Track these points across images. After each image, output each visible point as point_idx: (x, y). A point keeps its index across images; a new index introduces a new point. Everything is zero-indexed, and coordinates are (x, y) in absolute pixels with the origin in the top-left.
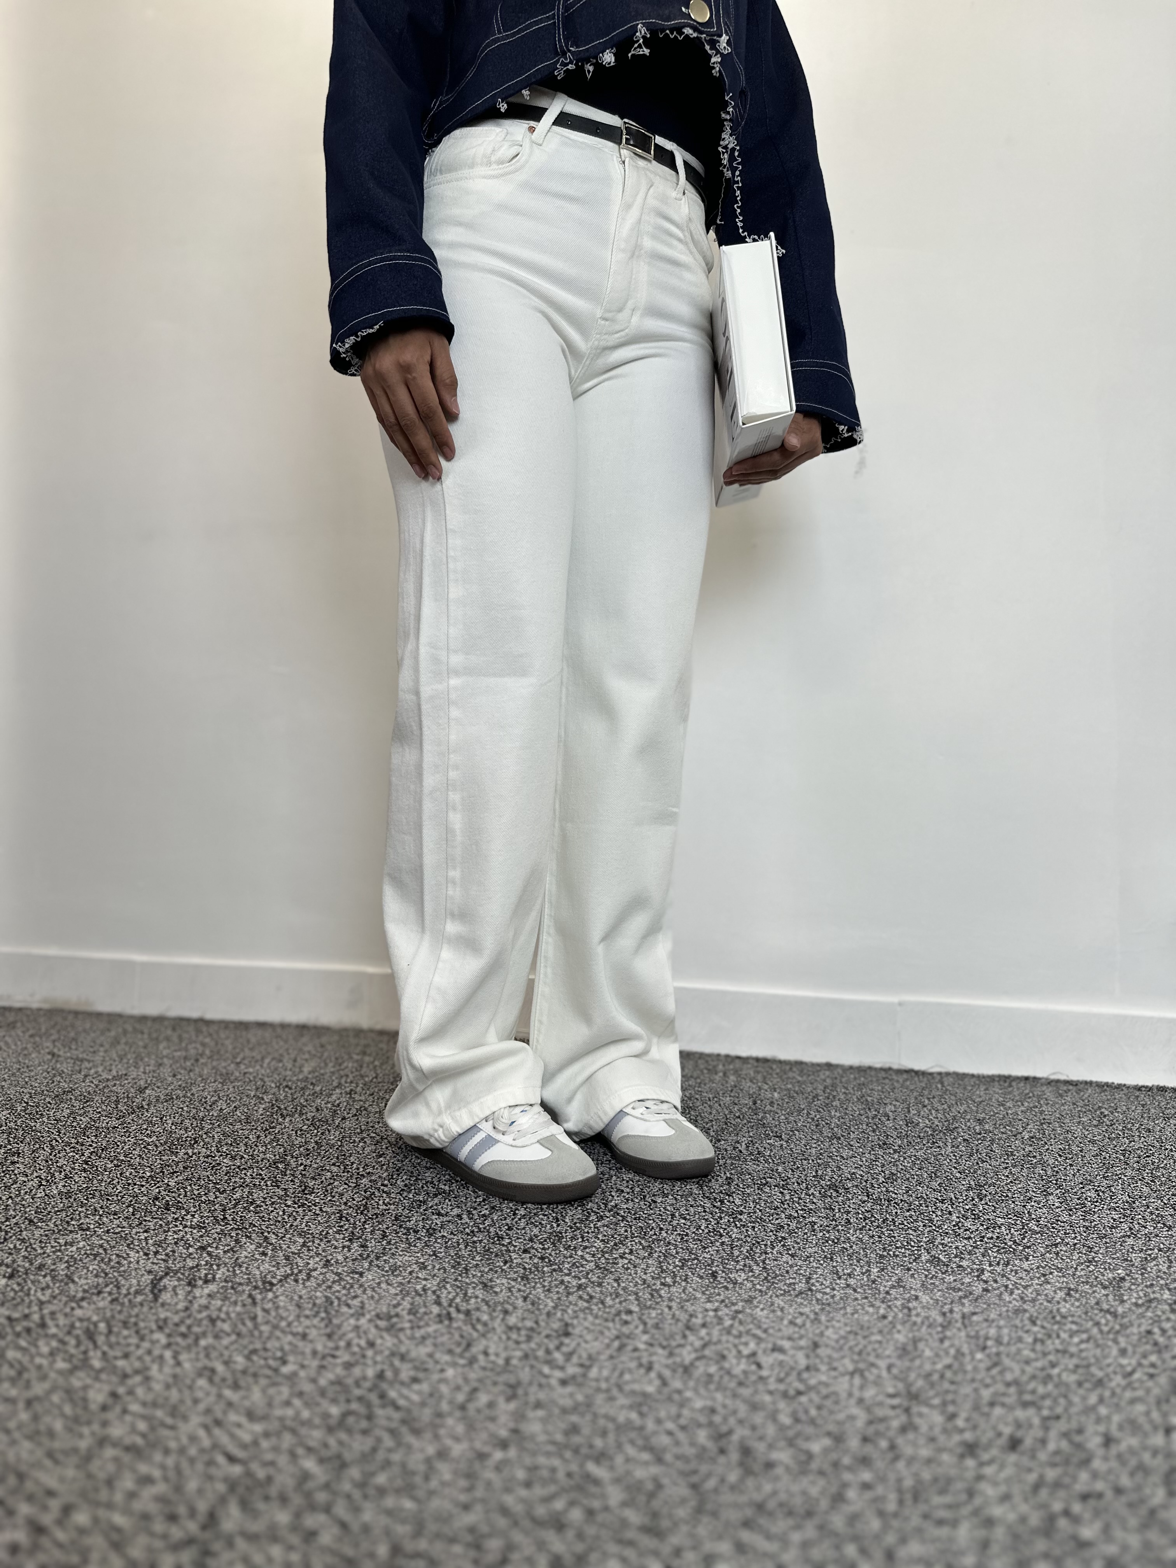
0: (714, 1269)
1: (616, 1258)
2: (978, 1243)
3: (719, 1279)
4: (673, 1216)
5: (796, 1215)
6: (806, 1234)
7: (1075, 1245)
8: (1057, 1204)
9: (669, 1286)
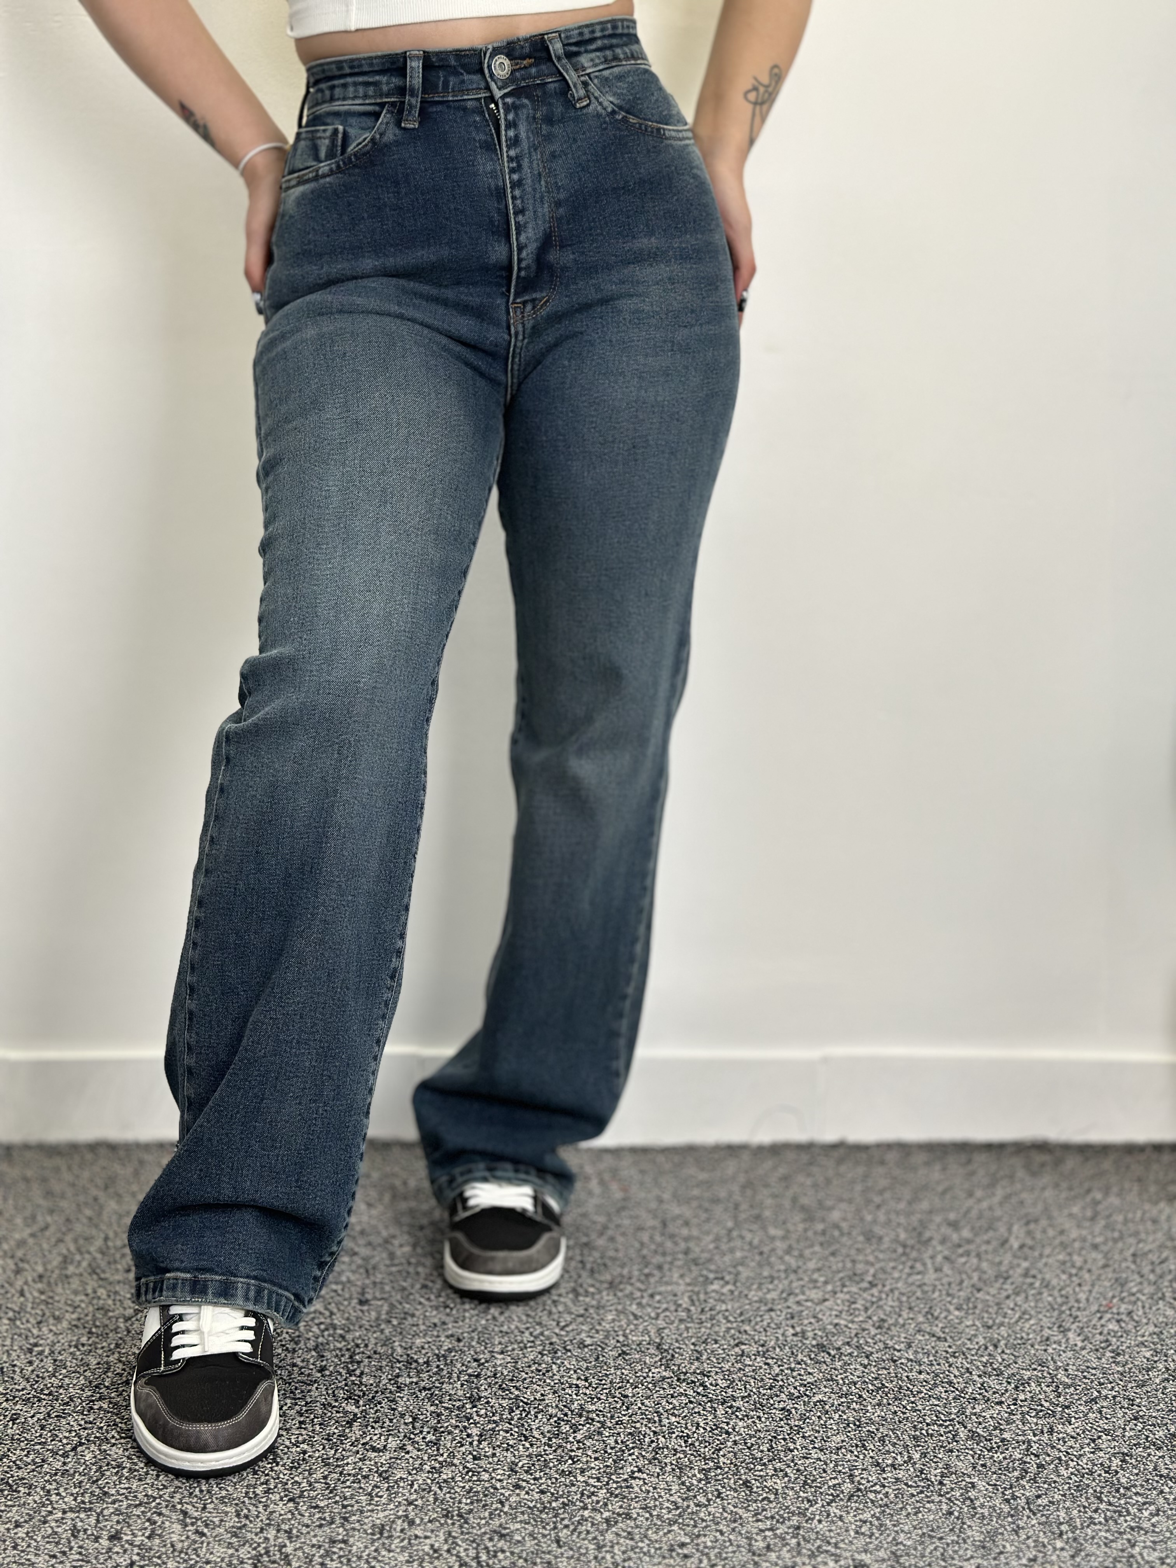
0: (743, 1477)
1: (626, 1480)
2: (1012, 1407)
3: (755, 1490)
4: (659, 1415)
5: (797, 1394)
6: (819, 1417)
7: (1114, 1397)
8: (1080, 1344)
9: (706, 1506)
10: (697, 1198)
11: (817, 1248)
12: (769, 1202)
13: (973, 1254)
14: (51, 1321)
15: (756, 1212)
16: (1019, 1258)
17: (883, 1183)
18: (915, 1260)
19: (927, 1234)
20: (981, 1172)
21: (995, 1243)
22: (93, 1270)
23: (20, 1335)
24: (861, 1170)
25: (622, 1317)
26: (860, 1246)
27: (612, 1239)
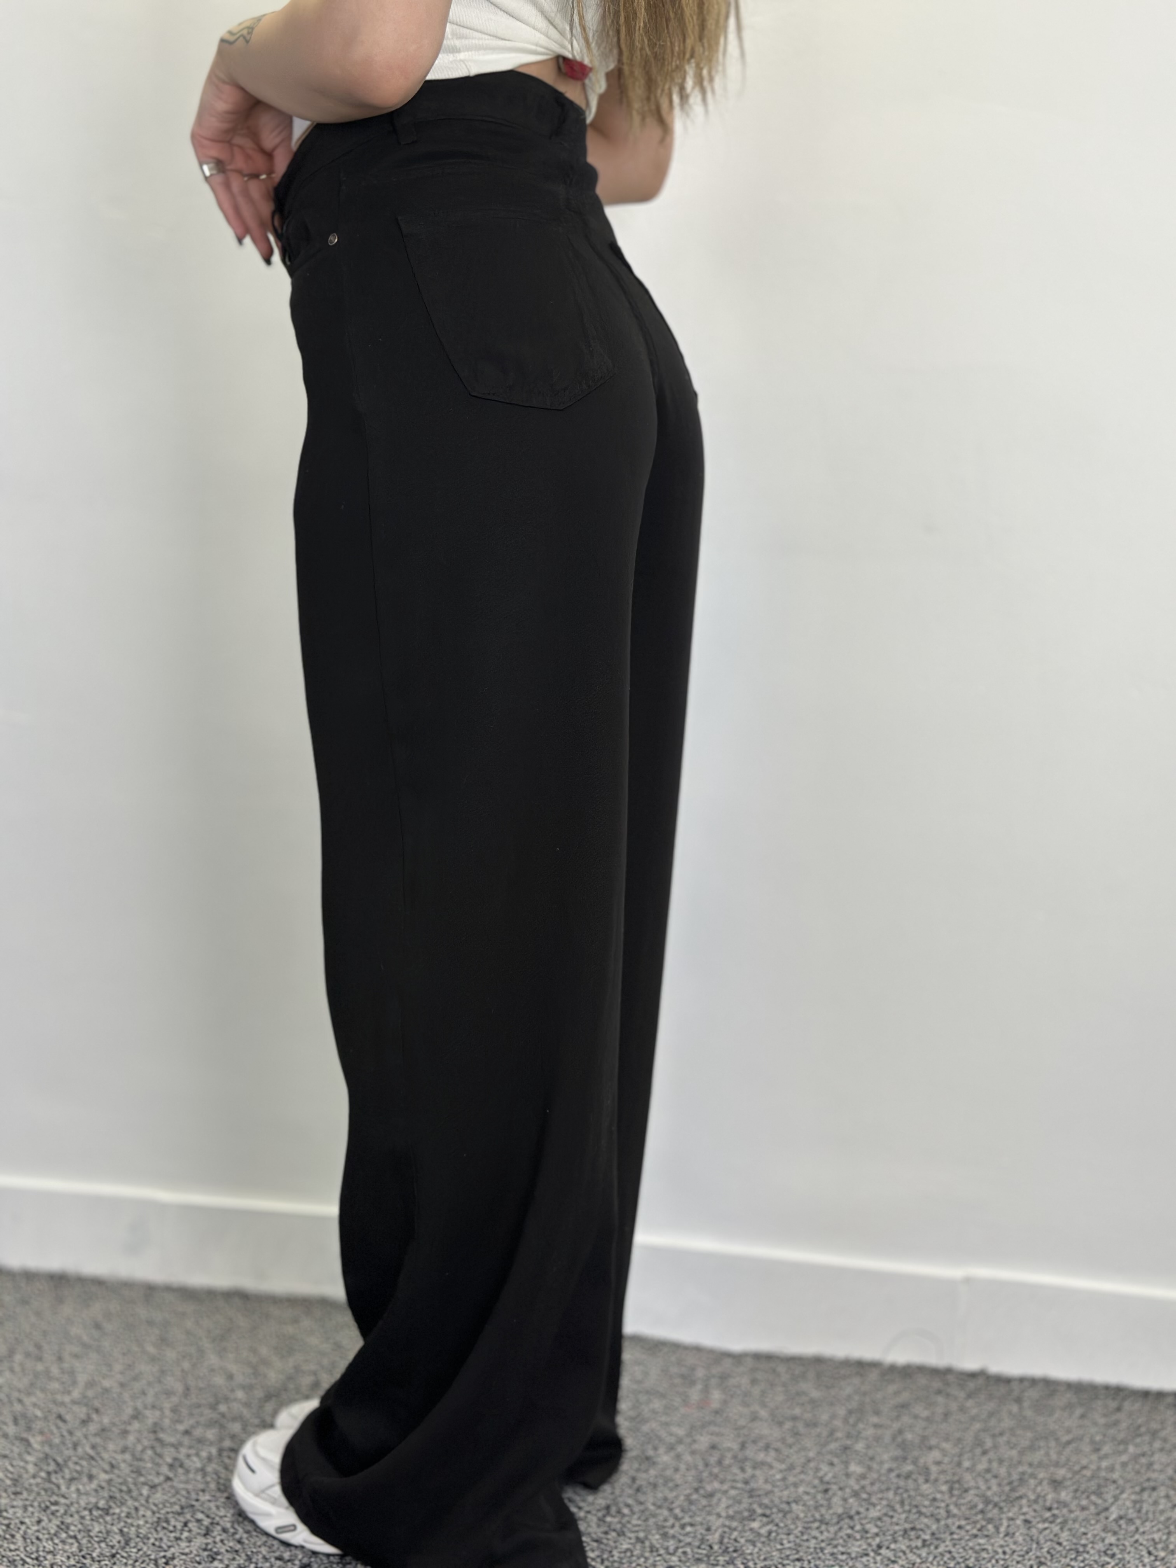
10: (794, 1418)
11: (890, 1495)
12: (870, 1432)
13: (1059, 1521)
14: (85, 1479)
15: (849, 1442)
16: (1109, 1531)
17: (1007, 1423)
18: (990, 1521)
19: (1022, 1491)
20: (1124, 1425)
21: (1092, 1509)
22: (155, 1429)
23: (46, 1490)
24: (991, 1406)
25: (638, 1546)
26: (939, 1496)
27: (678, 1457)
